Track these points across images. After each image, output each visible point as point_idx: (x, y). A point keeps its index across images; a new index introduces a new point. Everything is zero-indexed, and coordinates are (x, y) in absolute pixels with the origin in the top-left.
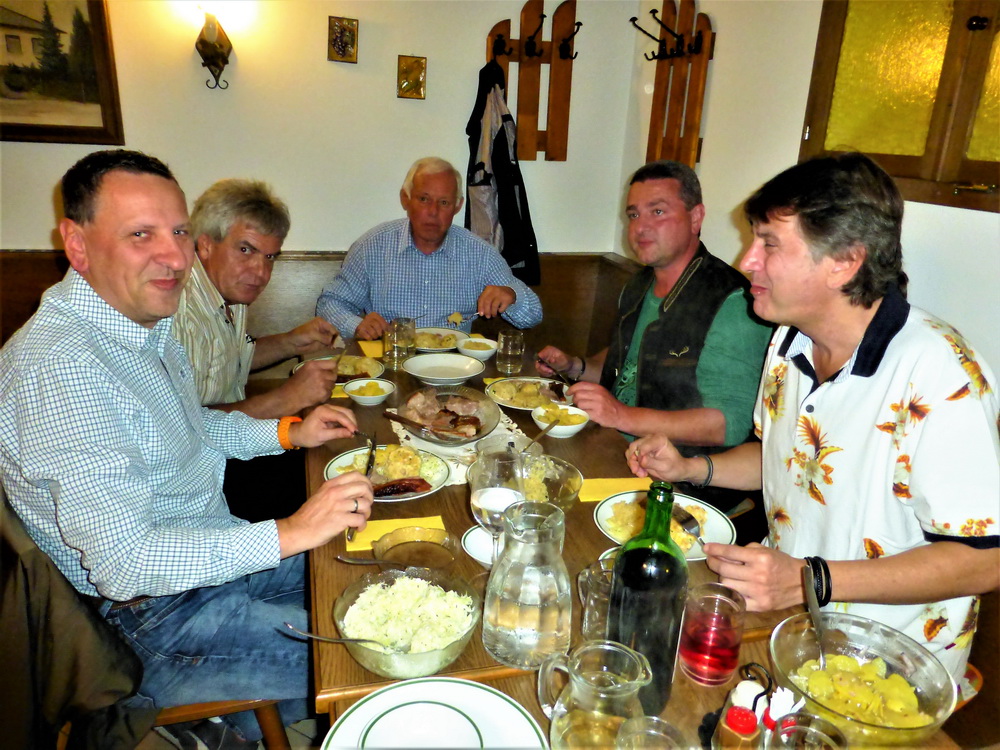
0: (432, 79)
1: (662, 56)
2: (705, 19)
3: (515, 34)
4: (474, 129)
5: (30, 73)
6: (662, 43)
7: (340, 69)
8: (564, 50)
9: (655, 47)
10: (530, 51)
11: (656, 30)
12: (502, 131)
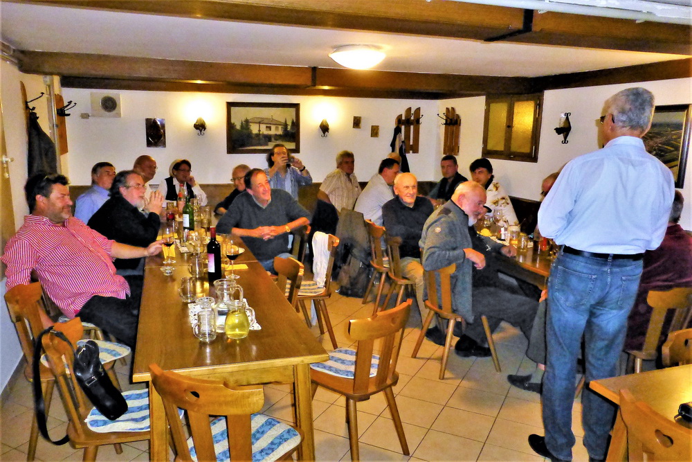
0: (381, 132)
1: (446, 124)
2: (458, 116)
3: (403, 118)
4: (393, 145)
5: (280, 135)
6: (446, 120)
7: (356, 130)
8: (417, 121)
9: (444, 121)
10: (408, 122)
11: (445, 117)
12: (402, 146)
